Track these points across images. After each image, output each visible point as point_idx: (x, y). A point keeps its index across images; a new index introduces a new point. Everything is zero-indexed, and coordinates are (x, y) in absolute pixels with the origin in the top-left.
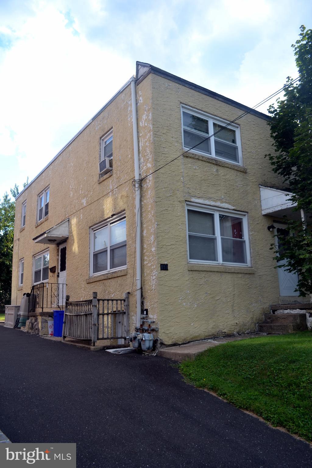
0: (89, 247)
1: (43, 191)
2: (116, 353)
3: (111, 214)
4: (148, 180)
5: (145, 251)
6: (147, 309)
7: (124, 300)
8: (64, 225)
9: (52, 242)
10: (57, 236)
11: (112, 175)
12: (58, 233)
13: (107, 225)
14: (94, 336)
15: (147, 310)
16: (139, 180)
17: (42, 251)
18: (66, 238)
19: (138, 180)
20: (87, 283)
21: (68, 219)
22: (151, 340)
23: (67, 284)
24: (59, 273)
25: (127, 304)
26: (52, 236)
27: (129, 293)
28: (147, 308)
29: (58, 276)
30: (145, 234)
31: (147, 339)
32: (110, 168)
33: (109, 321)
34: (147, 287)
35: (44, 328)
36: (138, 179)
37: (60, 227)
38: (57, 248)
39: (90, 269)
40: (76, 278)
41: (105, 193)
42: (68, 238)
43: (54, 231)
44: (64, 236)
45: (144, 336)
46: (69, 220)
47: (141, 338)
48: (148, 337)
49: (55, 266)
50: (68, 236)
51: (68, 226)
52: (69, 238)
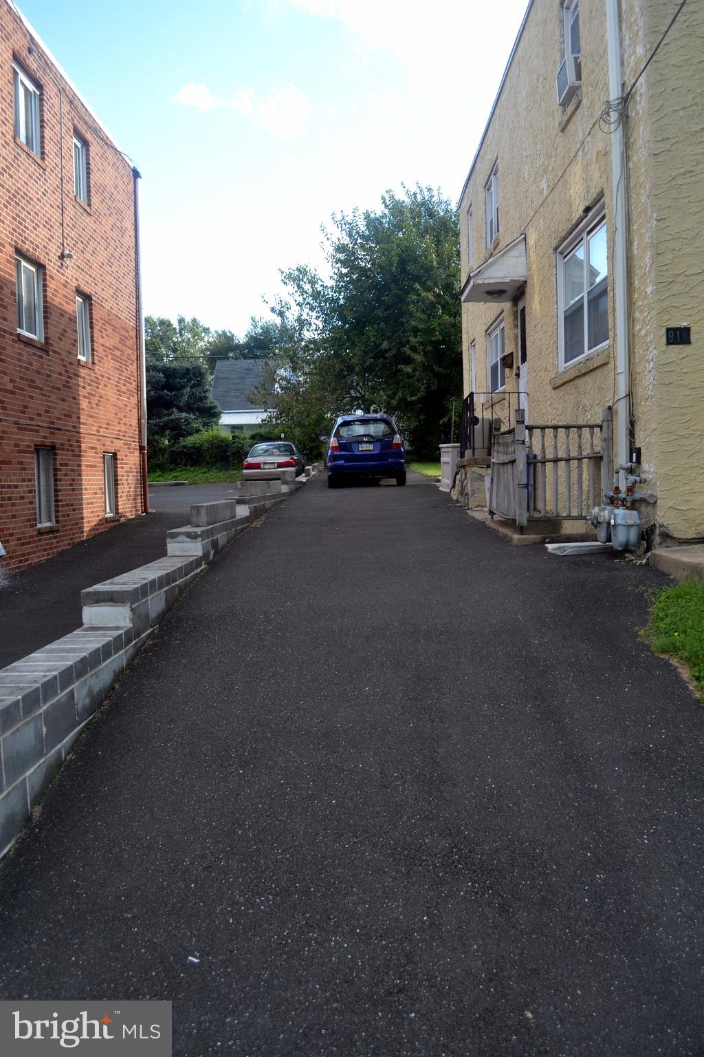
0: (555, 301)
1: (490, 176)
2: (559, 553)
3: (582, 208)
4: (638, 95)
5: (636, 296)
6: (640, 448)
7: (601, 427)
8: (514, 253)
9: (495, 296)
10: (498, 281)
11: (581, 101)
12: (501, 274)
13: (582, 239)
14: (520, 511)
15: (639, 451)
16: (620, 100)
17: (496, 320)
18: (521, 283)
19: (617, 102)
20: (555, 388)
21: (524, 236)
22: (632, 525)
23: (529, 392)
24: (518, 368)
25: (606, 436)
26: (486, 282)
27: (610, 408)
28: (639, 446)
29: (518, 375)
30: (637, 249)
31: (619, 521)
32: (577, 83)
33: (584, 477)
34: (640, 392)
35: (476, 491)
36: (618, 99)
37: (504, 258)
38: (515, 309)
39: (557, 354)
40: (538, 377)
41: (572, 155)
42: (526, 282)
43: (490, 270)
44: (516, 279)
45: (615, 514)
46: (525, 239)
47: (607, 520)
48: (624, 517)
49: (512, 353)
50: (525, 279)
51: (524, 254)
52: (528, 282)
